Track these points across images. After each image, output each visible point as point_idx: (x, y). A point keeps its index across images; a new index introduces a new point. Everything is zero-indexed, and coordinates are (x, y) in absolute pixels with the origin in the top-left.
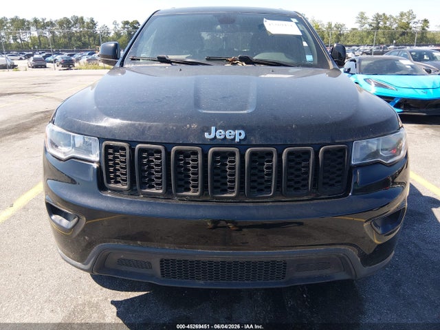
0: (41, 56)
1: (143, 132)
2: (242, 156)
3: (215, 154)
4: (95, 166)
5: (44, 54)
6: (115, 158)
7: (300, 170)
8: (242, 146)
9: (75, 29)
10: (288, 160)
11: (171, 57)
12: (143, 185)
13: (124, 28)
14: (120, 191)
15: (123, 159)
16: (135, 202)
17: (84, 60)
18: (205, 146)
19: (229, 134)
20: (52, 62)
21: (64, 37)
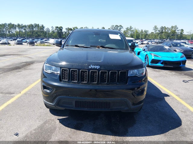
0: (20, 40)
1: (73, 66)
2: (99, 73)
3: (91, 72)
4: (59, 75)
5: (22, 39)
6: (65, 73)
7: (114, 77)
8: (99, 70)
9: (35, 29)
10: (111, 74)
11: (79, 45)
12: (72, 80)
13: (56, 29)
14: (66, 81)
15: (67, 73)
16: (70, 84)
17: (39, 42)
18: (89, 70)
19: (96, 67)
20: (25, 42)
21: (30, 32)
